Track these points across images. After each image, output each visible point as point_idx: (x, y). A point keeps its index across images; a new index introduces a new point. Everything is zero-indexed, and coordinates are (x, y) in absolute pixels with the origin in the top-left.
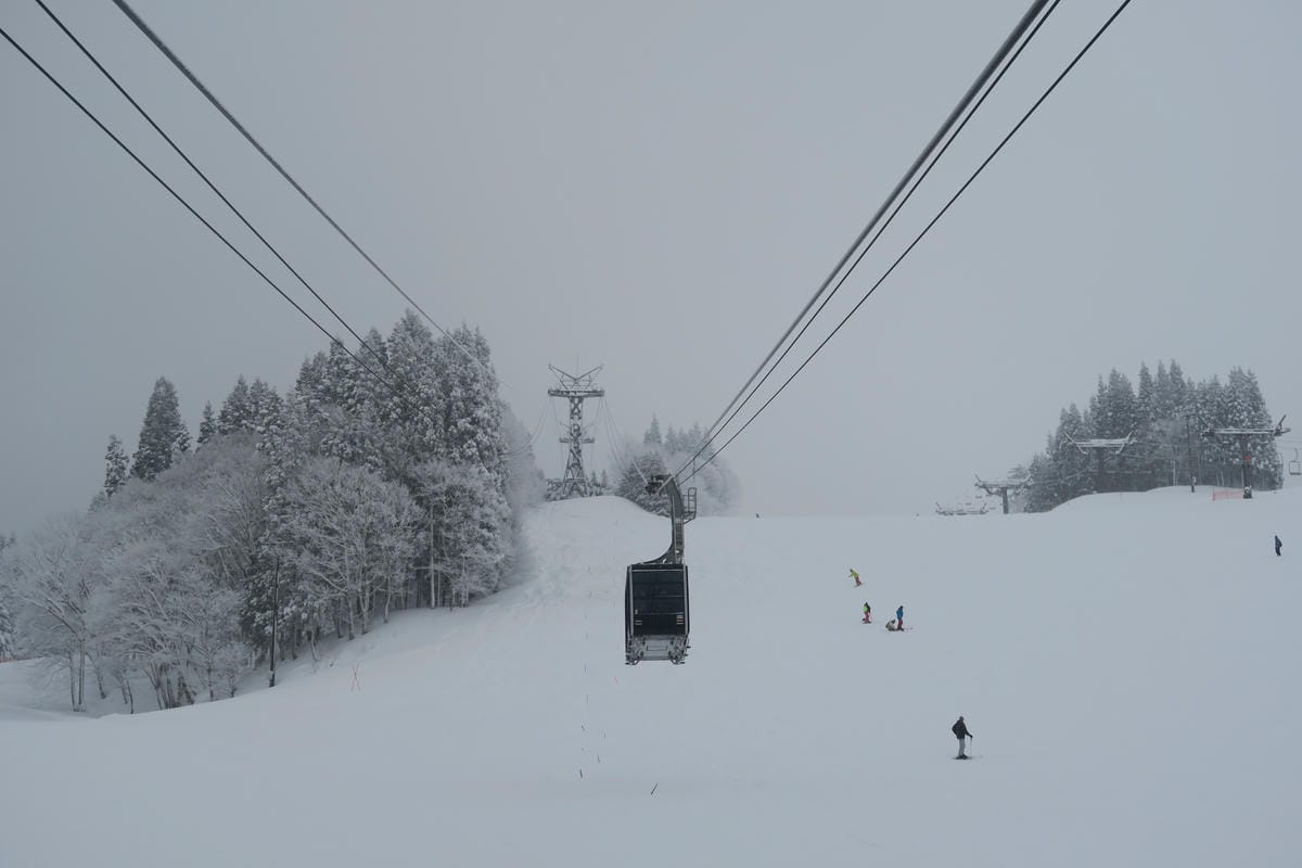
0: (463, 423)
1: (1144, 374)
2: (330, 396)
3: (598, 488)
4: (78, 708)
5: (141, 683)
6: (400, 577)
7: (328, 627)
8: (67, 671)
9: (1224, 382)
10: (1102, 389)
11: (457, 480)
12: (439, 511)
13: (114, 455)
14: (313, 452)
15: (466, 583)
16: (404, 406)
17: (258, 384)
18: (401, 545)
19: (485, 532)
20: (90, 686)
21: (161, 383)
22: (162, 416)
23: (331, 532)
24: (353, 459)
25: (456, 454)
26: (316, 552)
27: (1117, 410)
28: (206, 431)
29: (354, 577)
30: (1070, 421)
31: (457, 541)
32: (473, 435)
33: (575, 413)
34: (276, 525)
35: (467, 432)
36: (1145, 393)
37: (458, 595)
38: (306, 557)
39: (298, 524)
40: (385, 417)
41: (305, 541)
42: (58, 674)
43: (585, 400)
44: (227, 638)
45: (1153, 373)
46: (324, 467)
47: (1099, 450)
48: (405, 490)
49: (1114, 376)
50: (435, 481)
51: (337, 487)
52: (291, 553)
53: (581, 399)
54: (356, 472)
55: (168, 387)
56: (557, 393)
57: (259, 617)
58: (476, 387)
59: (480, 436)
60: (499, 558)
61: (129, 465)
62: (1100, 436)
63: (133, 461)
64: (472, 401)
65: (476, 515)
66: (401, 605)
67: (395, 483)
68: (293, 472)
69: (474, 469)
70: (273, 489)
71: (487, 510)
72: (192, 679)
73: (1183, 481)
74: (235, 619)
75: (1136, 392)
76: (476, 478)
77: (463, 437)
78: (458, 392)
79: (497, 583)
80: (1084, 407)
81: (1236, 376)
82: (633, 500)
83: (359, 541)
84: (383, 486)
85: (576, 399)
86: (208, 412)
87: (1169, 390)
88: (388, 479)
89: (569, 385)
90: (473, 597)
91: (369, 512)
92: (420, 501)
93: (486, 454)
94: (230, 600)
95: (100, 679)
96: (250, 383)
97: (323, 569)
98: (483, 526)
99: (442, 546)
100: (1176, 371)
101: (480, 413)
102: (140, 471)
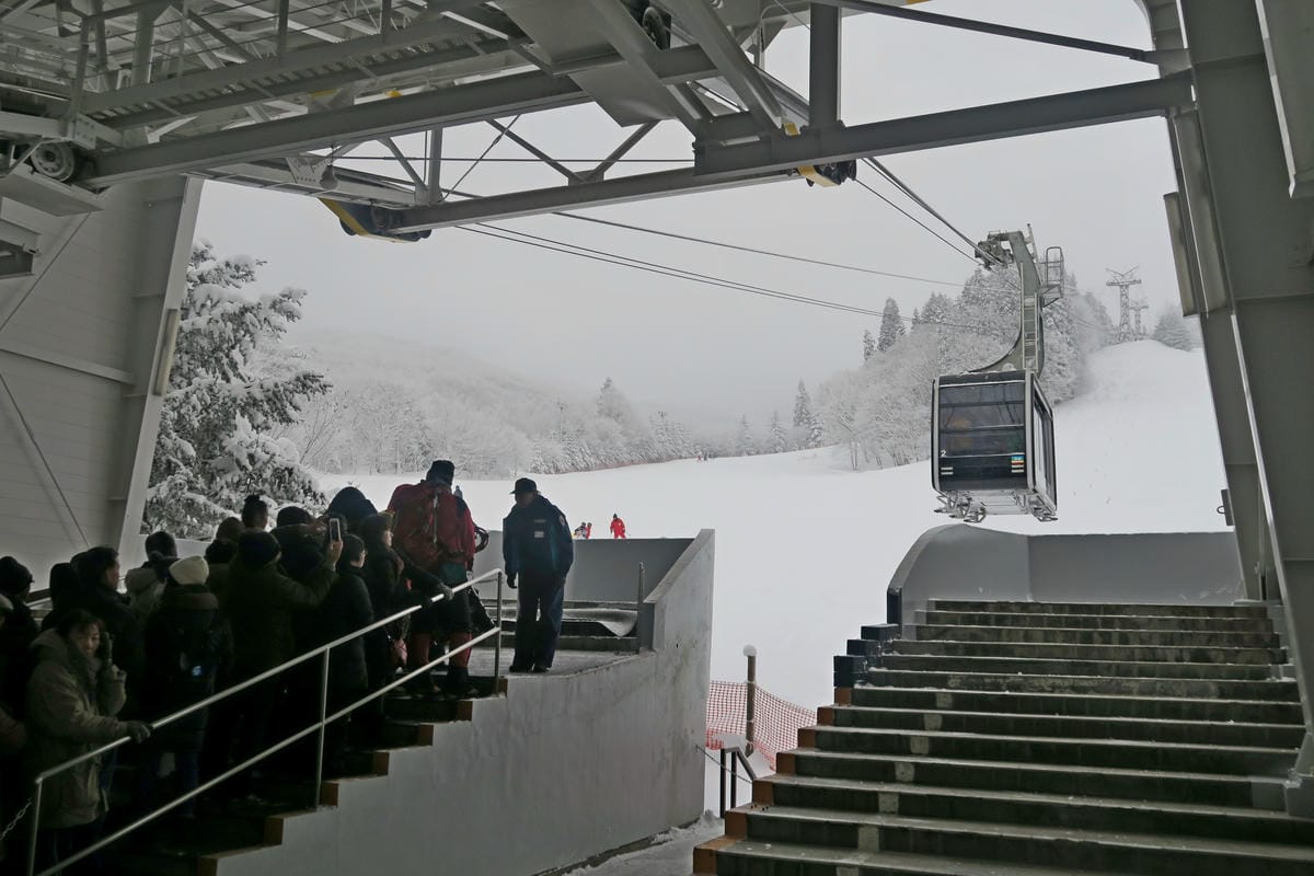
2: (975, 300)
3: (1139, 335)
4: (855, 468)
5: (886, 456)
8: (848, 451)
13: (868, 341)
14: (963, 332)
17: (941, 296)
19: (1060, 367)
20: (860, 455)
22: (891, 316)
28: (916, 321)
32: (1051, 315)
33: (1124, 294)
35: (1048, 313)
40: (1002, 309)
42: (844, 452)
43: (1130, 287)
46: (969, 338)
51: (976, 349)
53: (1127, 286)
54: (986, 340)
55: (893, 302)
56: (1112, 284)
59: (1055, 315)
60: (1071, 380)
61: (876, 345)
63: (877, 343)
65: (1055, 358)
71: (1061, 355)
72: (908, 452)
82: (1160, 340)
85: (1124, 286)
86: (916, 313)
89: (1119, 279)
90: (1057, 402)
95: (866, 453)
96: (937, 295)
98: (1059, 364)
102: (881, 347)
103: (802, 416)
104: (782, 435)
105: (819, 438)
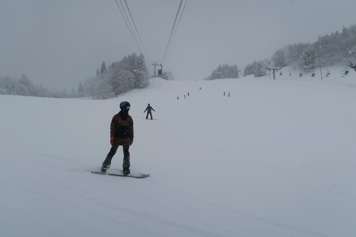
0: (141, 65)
1: (224, 65)
2: (124, 62)
6: (133, 84)
7: (124, 91)
9: (233, 66)
10: (218, 67)
11: (140, 72)
12: (138, 76)
13: (98, 71)
14: (122, 69)
15: (141, 85)
16: (133, 63)
18: (133, 80)
21: (103, 62)
22: (103, 67)
23: (124, 78)
24: (127, 69)
25: (140, 69)
26: (122, 81)
27: (220, 69)
28: (109, 68)
29: (127, 84)
30: (214, 71)
31: (140, 80)
33: (155, 67)
34: (117, 78)
36: (223, 67)
37: (140, 87)
38: (121, 81)
39: (120, 78)
40: (131, 64)
41: (121, 80)
44: (111, 92)
45: (225, 65)
47: (218, 74)
48: (133, 73)
49: (220, 65)
50: (137, 72)
51: (125, 73)
52: (119, 81)
54: (127, 71)
56: (153, 65)
57: (115, 89)
58: (142, 61)
59: (143, 67)
60: (145, 82)
61: (100, 72)
62: (218, 72)
64: (142, 63)
65: (142, 77)
66: (133, 88)
67: (132, 72)
68: (119, 71)
69: (142, 71)
70: (116, 73)
71: (144, 76)
73: (228, 78)
74: (112, 90)
75: (222, 67)
76: (143, 72)
77: (141, 67)
78: (140, 61)
79: (145, 86)
80: (216, 69)
81: (234, 65)
82: (162, 78)
83: (128, 80)
84: (131, 73)
85: (155, 65)
86: (109, 66)
87: (226, 67)
88: (131, 72)
90: (142, 88)
91: (129, 76)
92: (135, 75)
93: (144, 69)
94: (111, 87)
96: (114, 62)
97: (123, 83)
98: (143, 78)
99: (139, 81)
100: (227, 64)
101: (143, 64)
102: (101, 73)
103: (80, 90)
104: (75, 94)
105: (84, 95)
